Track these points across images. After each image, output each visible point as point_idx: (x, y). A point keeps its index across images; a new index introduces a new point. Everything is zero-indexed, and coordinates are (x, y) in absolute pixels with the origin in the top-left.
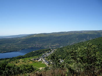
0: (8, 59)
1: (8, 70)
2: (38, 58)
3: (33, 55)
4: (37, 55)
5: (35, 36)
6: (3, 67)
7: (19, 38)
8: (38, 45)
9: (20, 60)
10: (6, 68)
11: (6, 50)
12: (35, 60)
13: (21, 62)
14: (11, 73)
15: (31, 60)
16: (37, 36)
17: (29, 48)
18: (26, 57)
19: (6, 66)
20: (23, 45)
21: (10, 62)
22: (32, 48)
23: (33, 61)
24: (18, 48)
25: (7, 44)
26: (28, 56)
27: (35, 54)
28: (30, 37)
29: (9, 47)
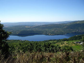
0: (56, 40)
1: (52, 48)
2: (80, 42)
3: (76, 39)
4: (80, 39)
5: (78, 22)
6: (48, 45)
7: (65, 24)
8: (81, 31)
9: (65, 42)
10: (50, 46)
11: (54, 33)
12: (77, 43)
13: (66, 44)
14: (53, 50)
15: (74, 43)
16: (80, 23)
17: (73, 33)
18: (70, 40)
19: (51, 45)
20: (68, 30)
21: (57, 43)
22: (75, 33)
23: (75, 44)
24: (63, 32)
25: (55, 28)
26: (72, 39)
27: (77, 38)
28: (74, 24)
29: (57, 31)
